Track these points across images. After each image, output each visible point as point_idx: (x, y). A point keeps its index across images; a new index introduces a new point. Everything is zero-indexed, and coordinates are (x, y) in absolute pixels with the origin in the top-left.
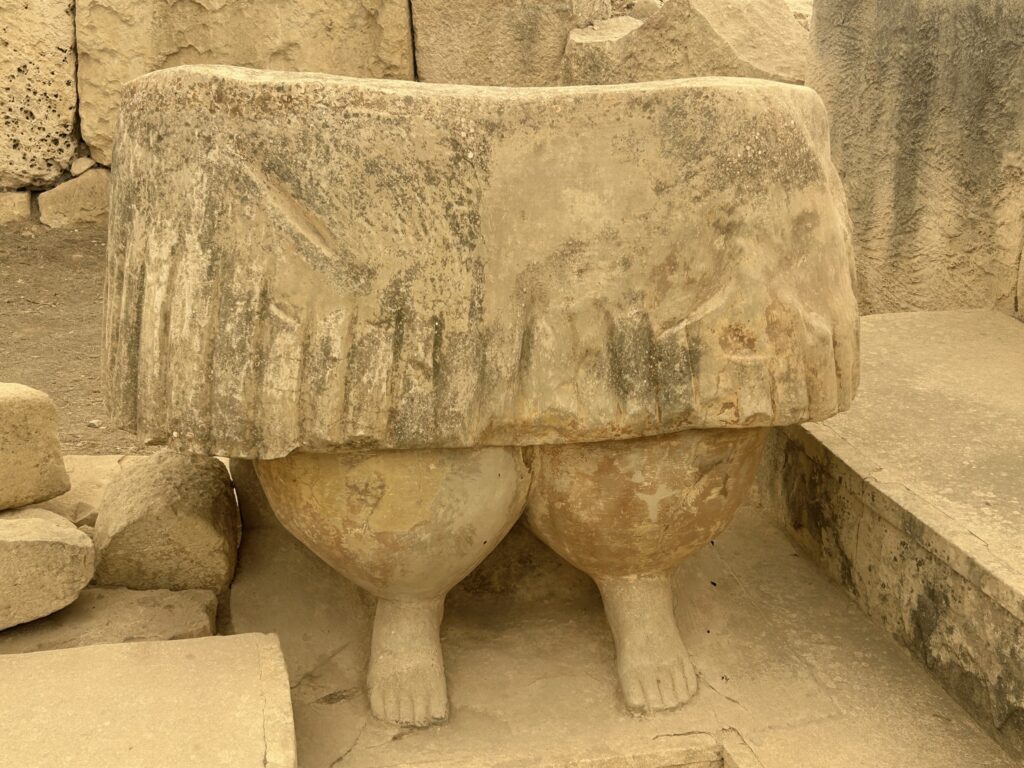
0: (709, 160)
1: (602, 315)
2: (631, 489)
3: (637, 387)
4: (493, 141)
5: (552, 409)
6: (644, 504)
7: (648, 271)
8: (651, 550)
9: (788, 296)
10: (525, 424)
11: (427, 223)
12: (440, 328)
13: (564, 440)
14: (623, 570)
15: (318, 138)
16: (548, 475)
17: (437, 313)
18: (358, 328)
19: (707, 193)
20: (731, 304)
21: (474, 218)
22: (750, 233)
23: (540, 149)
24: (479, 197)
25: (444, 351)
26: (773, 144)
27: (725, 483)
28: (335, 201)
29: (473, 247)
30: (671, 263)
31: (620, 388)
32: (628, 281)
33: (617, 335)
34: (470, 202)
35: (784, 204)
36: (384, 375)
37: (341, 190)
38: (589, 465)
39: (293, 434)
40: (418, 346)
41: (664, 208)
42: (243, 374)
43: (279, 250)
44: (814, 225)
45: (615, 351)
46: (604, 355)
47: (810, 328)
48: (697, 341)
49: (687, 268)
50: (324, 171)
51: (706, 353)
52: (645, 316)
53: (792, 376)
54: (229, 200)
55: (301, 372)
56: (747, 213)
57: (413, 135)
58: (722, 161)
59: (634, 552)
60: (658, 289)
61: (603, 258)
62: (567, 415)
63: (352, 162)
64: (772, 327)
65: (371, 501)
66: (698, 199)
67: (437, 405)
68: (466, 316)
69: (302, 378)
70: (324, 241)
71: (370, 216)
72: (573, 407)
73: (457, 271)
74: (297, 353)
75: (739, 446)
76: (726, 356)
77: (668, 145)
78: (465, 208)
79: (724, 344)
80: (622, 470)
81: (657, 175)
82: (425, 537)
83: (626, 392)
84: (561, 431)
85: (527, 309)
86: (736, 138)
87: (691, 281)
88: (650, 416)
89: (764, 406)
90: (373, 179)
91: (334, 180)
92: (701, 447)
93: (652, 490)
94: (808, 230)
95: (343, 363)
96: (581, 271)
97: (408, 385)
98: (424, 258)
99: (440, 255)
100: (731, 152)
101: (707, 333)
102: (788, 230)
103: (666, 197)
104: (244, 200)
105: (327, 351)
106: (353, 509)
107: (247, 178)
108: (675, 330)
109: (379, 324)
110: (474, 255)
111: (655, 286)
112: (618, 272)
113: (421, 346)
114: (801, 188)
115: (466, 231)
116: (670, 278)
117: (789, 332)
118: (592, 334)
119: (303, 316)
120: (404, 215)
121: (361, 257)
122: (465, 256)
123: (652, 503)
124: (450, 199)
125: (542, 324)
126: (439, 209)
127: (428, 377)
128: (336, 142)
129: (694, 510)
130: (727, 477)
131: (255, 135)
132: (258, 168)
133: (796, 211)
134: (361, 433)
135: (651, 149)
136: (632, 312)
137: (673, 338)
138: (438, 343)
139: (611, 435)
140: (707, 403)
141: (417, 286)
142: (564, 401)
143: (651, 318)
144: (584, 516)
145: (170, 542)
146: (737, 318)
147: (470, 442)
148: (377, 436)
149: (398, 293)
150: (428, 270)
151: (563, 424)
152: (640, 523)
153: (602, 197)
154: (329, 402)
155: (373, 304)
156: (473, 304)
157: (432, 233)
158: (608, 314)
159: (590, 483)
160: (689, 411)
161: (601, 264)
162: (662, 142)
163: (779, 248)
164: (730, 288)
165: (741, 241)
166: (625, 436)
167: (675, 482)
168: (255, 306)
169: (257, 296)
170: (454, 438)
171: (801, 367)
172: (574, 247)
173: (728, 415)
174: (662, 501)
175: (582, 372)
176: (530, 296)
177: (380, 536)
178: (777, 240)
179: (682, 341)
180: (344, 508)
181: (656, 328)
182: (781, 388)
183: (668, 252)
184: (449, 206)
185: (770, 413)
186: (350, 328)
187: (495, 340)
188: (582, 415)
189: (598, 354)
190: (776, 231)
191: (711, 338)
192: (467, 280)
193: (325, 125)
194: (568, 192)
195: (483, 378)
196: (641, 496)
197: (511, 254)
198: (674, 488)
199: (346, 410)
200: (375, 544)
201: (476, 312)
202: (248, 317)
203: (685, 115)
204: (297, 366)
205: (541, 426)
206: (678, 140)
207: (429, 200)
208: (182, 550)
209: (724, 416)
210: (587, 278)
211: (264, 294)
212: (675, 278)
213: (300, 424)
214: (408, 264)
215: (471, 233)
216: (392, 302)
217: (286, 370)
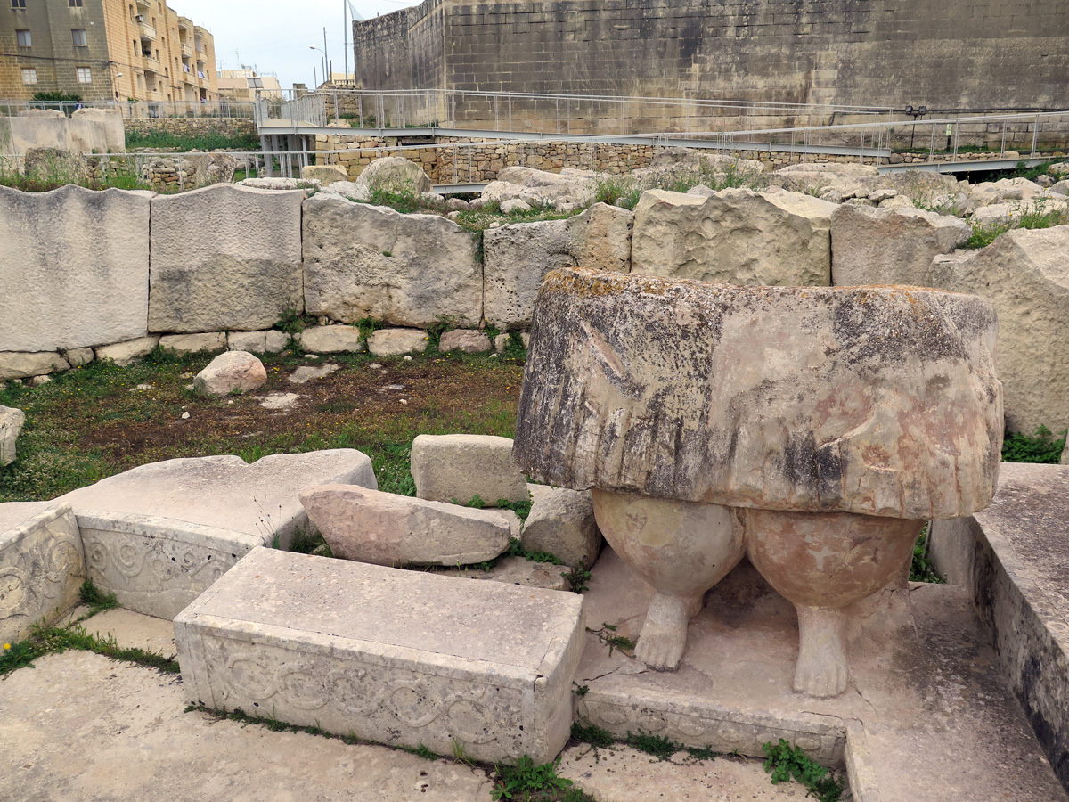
0: (864, 336)
1: (782, 429)
2: (804, 546)
3: (803, 478)
4: (725, 316)
5: (747, 485)
6: (813, 557)
7: (815, 403)
8: (823, 591)
9: (916, 431)
10: (732, 492)
11: (679, 362)
12: (681, 426)
13: (755, 506)
14: (807, 601)
15: (622, 309)
16: (754, 529)
17: (680, 417)
18: (632, 420)
19: (860, 357)
20: (872, 430)
21: (708, 361)
22: (890, 387)
23: (754, 323)
24: (713, 349)
25: (682, 440)
26: (913, 329)
27: (875, 554)
28: (626, 345)
29: (706, 379)
30: (831, 400)
31: (791, 476)
32: (800, 410)
33: (791, 443)
34: (707, 352)
35: (919, 369)
36: (644, 450)
37: (631, 339)
38: (776, 525)
39: (591, 477)
40: (666, 435)
41: (831, 364)
42: (567, 439)
43: (593, 371)
44: (945, 386)
45: (790, 452)
46: (782, 454)
47: (932, 454)
48: (846, 453)
49: (842, 405)
50: (622, 328)
51: (852, 462)
52: (811, 433)
53: (917, 486)
54: (572, 341)
55: (599, 442)
56: (887, 373)
57: (677, 310)
58: (873, 338)
59: (810, 590)
60: (822, 416)
61: (786, 393)
62: (755, 490)
63: (639, 324)
64: (902, 451)
65: (639, 526)
66: (853, 361)
67: (676, 471)
68: (697, 420)
69: (599, 445)
70: (618, 368)
71: (646, 356)
72: (760, 485)
73: (694, 392)
74: (597, 430)
75: (885, 530)
76: (868, 466)
77: (838, 326)
78: (703, 355)
79: (866, 458)
80: (798, 533)
81: (828, 343)
82: (671, 554)
83: (796, 480)
84: (753, 500)
85: (736, 420)
86: (885, 324)
87: (845, 414)
88: (811, 498)
89: (892, 503)
90: (649, 335)
91: (628, 333)
92: (854, 526)
93: (819, 549)
94: (939, 388)
95: (621, 441)
96: (771, 400)
97: (659, 457)
98: (674, 383)
99: (685, 381)
100: (880, 333)
101: (854, 448)
102: (923, 387)
103: (833, 358)
104: (579, 341)
105: (613, 432)
106: (630, 529)
107: (582, 329)
108: (831, 444)
109: (644, 419)
110: (706, 384)
111: (819, 414)
112: (795, 402)
113: (667, 435)
114: (934, 360)
115: (702, 369)
116: (830, 410)
117: (916, 456)
118: (774, 440)
119: (602, 410)
120: (665, 356)
121: (637, 378)
122: (700, 384)
123: (819, 557)
124: (694, 349)
125: (743, 430)
126: (687, 354)
127: (671, 454)
128: (631, 312)
129: (851, 568)
130: (877, 550)
131: (589, 306)
132: (589, 325)
133: (929, 374)
134: (628, 482)
135: (826, 329)
136: (802, 429)
137: (828, 449)
138: (679, 435)
139: (786, 507)
140: (853, 495)
141: (669, 399)
142: (753, 481)
143: (815, 435)
144: (775, 559)
145: (557, 537)
146: (876, 441)
147: (696, 499)
148: (638, 486)
149: (657, 402)
150: (677, 390)
151: (754, 495)
152: (811, 570)
153: (790, 355)
154: (612, 463)
155: (641, 408)
156: (702, 414)
157: (681, 368)
158: (786, 429)
159: (777, 538)
160: (838, 499)
161: (784, 396)
162: (835, 324)
163: (913, 398)
164: (871, 420)
165: (882, 391)
166: (796, 510)
167: (836, 546)
168: (578, 401)
169: (579, 396)
170: (686, 494)
171: (925, 480)
172: (768, 384)
173: (867, 506)
174: (825, 558)
175: (768, 464)
176: (736, 412)
177: (645, 548)
178: (913, 393)
179: (835, 452)
180: (625, 528)
181: (818, 441)
182: (907, 493)
183: (830, 393)
184: (693, 353)
185: (898, 508)
186: (628, 420)
187: (714, 436)
188: (767, 491)
189: (778, 453)
190: (912, 387)
191: (856, 453)
192: (700, 398)
193: (627, 302)
194: (768, 350)
195: (706, 459)
196: (811, 552)
197: (728, 385)
198: (834, 550)
199: (621, 468)
200: (643, 553)
201: (704, 418)
202: (573, 407)
203: (851, 307)
204: (596, 438)
205: (741, 495)
206: (846, 322)
207: (682, 349)
208: (563, 542)
209: (864, 506)
210: (774, 404)
211: (583, 394)
212: (833, 410)
213: (596, 472)
214: (665, 385)
215: (705, 370)
216: (652, 407)
217: (589, 440)
